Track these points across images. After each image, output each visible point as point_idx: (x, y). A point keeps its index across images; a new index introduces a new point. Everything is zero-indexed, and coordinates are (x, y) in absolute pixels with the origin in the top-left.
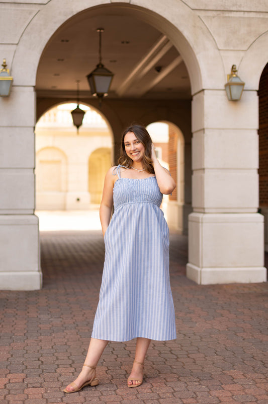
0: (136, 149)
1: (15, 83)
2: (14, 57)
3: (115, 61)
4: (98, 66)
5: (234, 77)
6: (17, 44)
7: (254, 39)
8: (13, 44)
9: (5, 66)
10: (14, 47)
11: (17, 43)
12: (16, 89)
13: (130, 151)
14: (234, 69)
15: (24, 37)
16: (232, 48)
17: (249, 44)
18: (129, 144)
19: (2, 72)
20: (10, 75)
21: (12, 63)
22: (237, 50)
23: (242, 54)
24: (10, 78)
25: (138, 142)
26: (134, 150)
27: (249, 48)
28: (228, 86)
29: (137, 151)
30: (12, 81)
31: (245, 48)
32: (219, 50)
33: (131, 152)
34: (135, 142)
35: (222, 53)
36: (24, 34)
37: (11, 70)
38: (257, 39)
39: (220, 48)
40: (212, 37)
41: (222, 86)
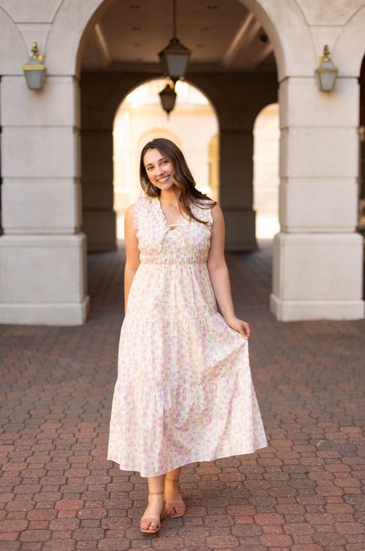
0: (165, 172)
1: (50, 72)
2: (48, 39)
3: (207, 29)
4: (172, 41)
5: (326, 62)
6: (52, 23)
7: (355, 11)
8: (46, 23)
9: (35, 51)
10: (47, 27)
11: (51, 20)
12: (51, 79)
13: (156, 176)
14: (326, 52)
15: (60, 14)
16: (326, 23)
17: (348, 17)
18: (152, 167)
19: (31, 59)
20: (42, 63)
21: (46, 46)
22: (333, 26)
23: (339, 30)
24: (41, 67)
25: (165, 162)
26: (162, 175)
27: (348, 22)
28: (318, 73)
29: (166, 174)
30: (45, 70)
31: (343, 22)
32: (308, 25)
33: (158, 178)
34: (161, 163)
35: (313, 30)
36: (60, 10)
37: (44, 57)
38: (359, 10)
39: (310, 23)
40: (300, 8)
41: (311, 72)
